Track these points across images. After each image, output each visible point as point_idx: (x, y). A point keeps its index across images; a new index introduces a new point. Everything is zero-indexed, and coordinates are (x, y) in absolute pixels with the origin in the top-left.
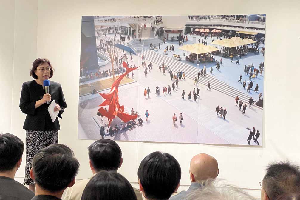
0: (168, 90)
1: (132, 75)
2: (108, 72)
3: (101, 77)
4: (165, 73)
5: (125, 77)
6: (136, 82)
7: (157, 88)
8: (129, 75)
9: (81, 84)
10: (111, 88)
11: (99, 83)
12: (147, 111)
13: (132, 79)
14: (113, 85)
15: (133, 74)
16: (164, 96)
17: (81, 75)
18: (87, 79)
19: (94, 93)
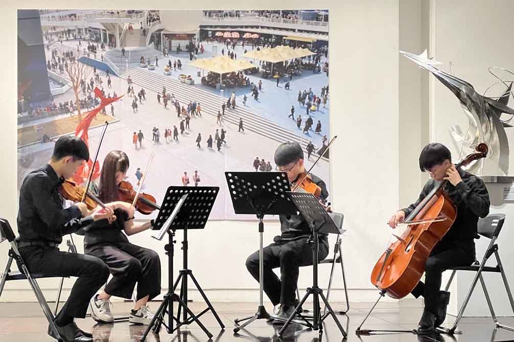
0: (173, 134)
1: (111, 111)
2: (69, 104)
3: (57, 114)
4: (167, 106)
5: (99, 113)
6: (119, 121)
7: (155, 130)
8: (106, 110)
9: (21, 126)
10: (75, 132)
11: (53, 124)
12: (139, 169)
13: (112, 117)
14: (78, 126)
15: (112, 108)
16: (167, 143)
17: (20, 111)
18: (32, 118)
19: (44, 141)
